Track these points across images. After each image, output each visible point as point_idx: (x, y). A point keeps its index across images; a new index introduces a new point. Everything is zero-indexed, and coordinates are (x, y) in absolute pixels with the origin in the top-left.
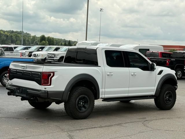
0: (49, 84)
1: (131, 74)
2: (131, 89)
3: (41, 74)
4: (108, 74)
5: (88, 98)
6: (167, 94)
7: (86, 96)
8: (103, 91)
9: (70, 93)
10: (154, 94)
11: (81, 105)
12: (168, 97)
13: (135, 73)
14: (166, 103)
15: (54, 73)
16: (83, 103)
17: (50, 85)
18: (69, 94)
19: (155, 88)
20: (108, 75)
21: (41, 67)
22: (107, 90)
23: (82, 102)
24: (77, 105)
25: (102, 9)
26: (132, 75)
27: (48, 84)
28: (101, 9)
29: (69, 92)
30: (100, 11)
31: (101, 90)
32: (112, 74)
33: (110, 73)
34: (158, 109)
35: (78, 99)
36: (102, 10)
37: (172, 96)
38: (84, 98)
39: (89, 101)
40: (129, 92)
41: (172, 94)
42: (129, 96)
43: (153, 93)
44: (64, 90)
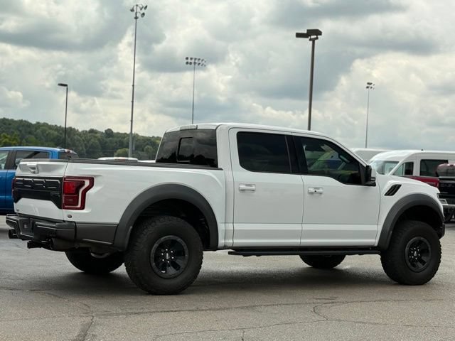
0: (79, 206)
1: (306, 192)
2: (307, 227)
3: (61, 183)
4: (243, 187)
5: (183, 244)
6: (412, 246)
7: (179, 240)
8: (227, 229)
9: (132, 229)
10: (376, 245)
11: (165, 259)
12: (418, 253)
13: (318, 188)
14: (412, 268)
15: (92, 180)
16: (170, 255)
17: (83, 207)
18: (130, 230)
19: (378, 228)
20: (243, 190)
21: (62, 166)
22: (238, 227)
23: (169, 252)
24: (152, 260)
25: (371, 84)
26: (312, 193)
27: (77, 204)
28: (368, 83)
29: (131, 227)
30: (368, 87)
31: (221, 227)
32: (253, 187)
33: (247, 185)
34: (393, 282)
35: (156, 245)
36: (371, 86)
37: (430, 249)
38: (173, 243)
39: (187, 251)
40: (301, 234)
41: (429, 246)
42: (302, 245)
43: (374, 241)
44: (117, 221)
